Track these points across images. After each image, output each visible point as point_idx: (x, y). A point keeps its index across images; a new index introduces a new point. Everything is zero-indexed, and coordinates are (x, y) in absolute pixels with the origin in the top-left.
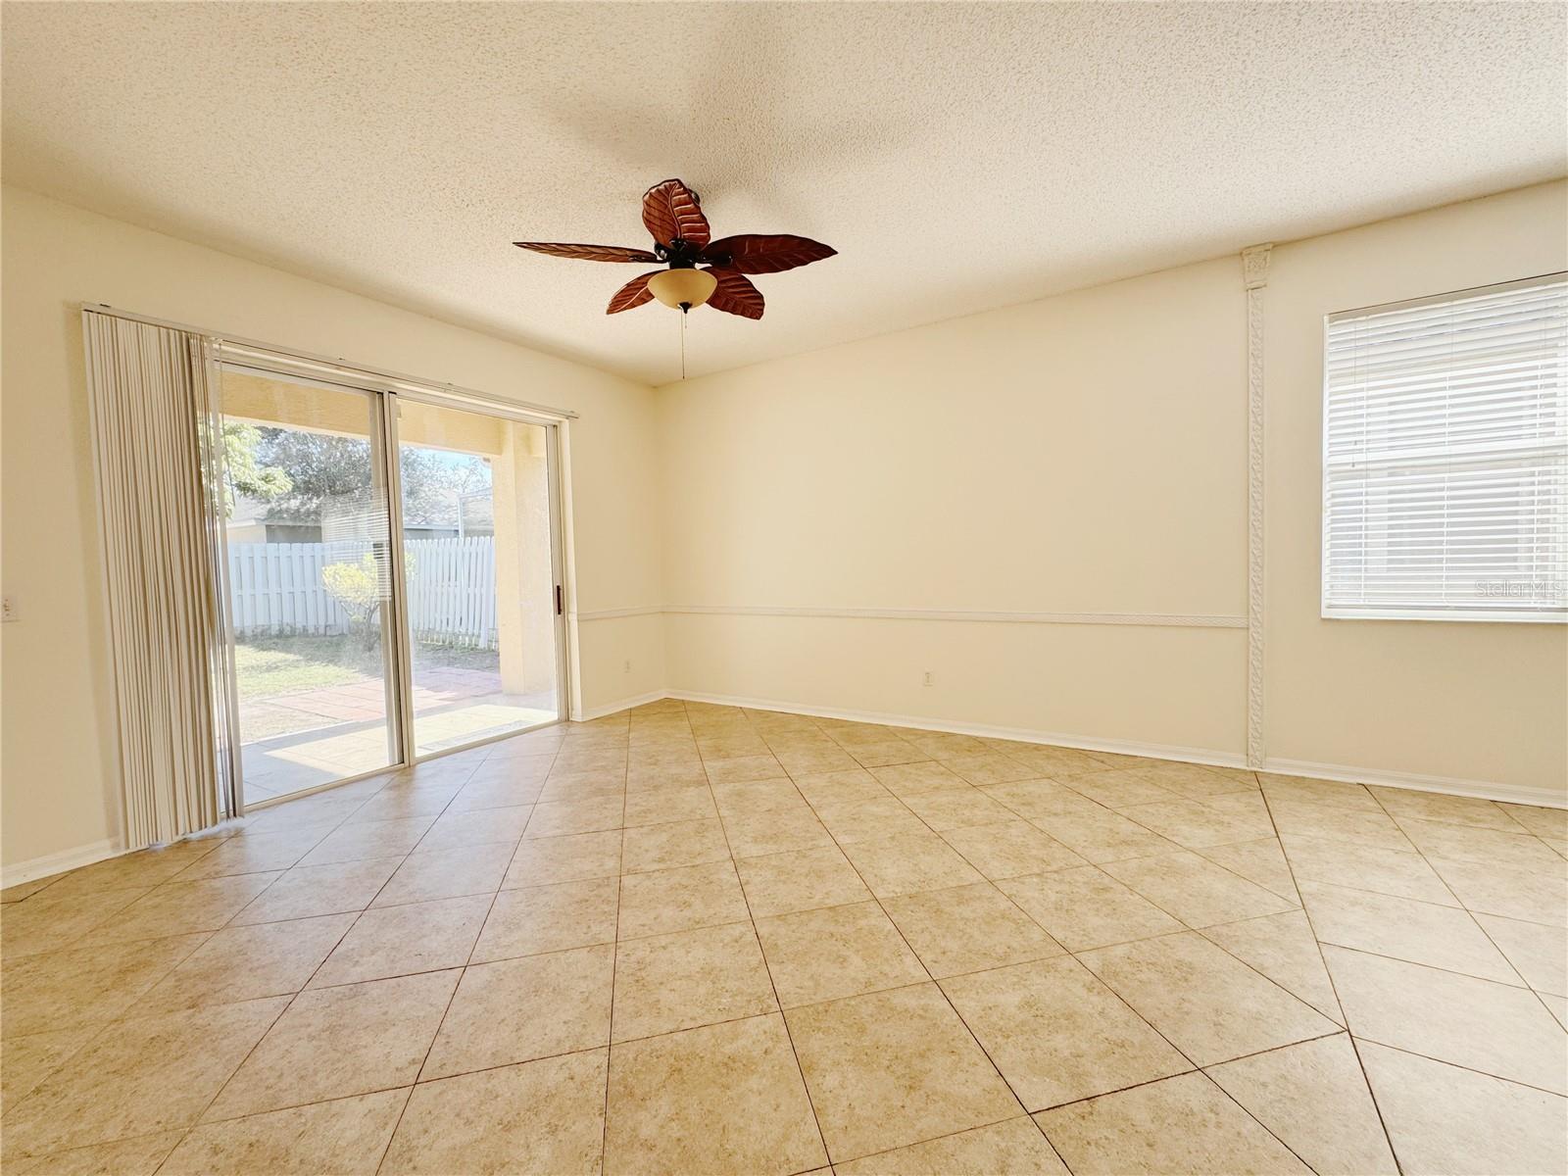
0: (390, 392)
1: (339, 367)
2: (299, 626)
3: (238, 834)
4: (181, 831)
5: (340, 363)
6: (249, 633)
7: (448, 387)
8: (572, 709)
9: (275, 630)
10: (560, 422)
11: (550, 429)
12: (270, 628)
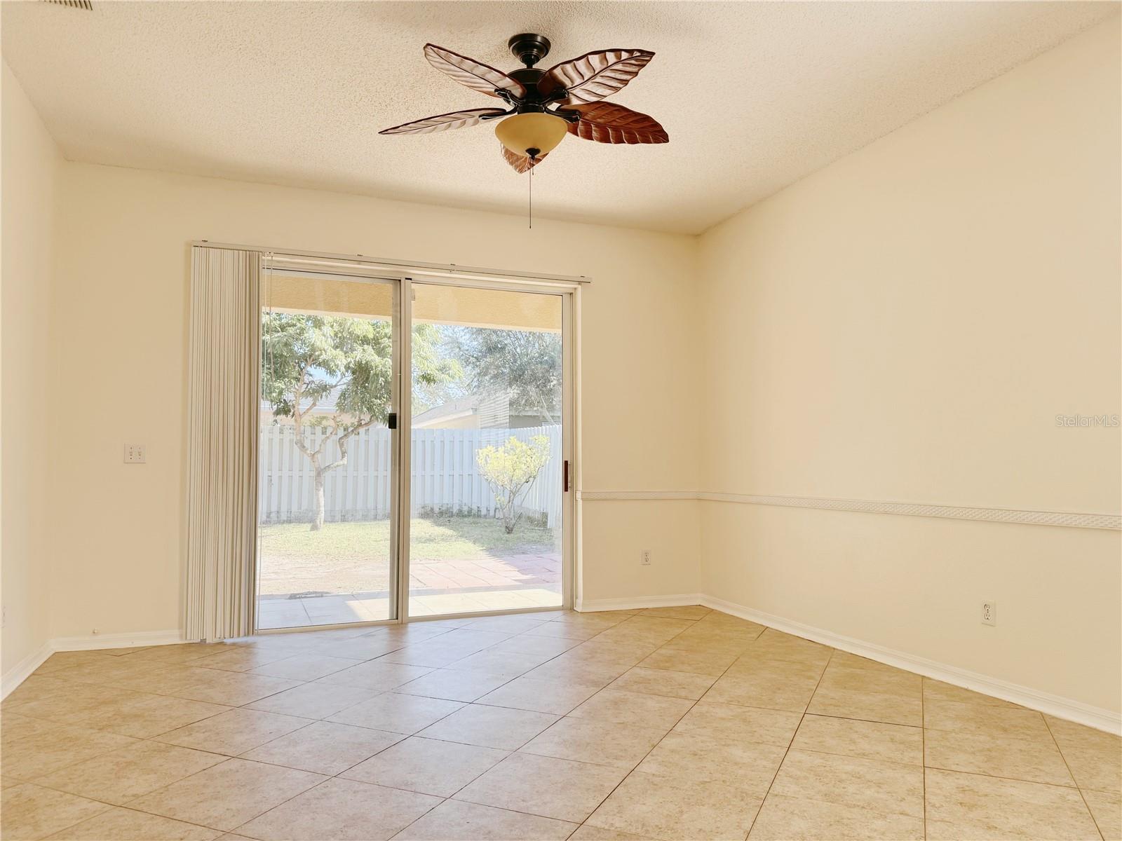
0: (406, 279)
1: (359, 262)
2: (475, 507)
3: (248, 646)
4: (218, 636)
5: (359, 258)
6: (437, 510)
7: (452, 268)
8: (577, 598)
9: (455, 510)
10: (575, 289)
11: (567, 297)
12: (452, 508)
